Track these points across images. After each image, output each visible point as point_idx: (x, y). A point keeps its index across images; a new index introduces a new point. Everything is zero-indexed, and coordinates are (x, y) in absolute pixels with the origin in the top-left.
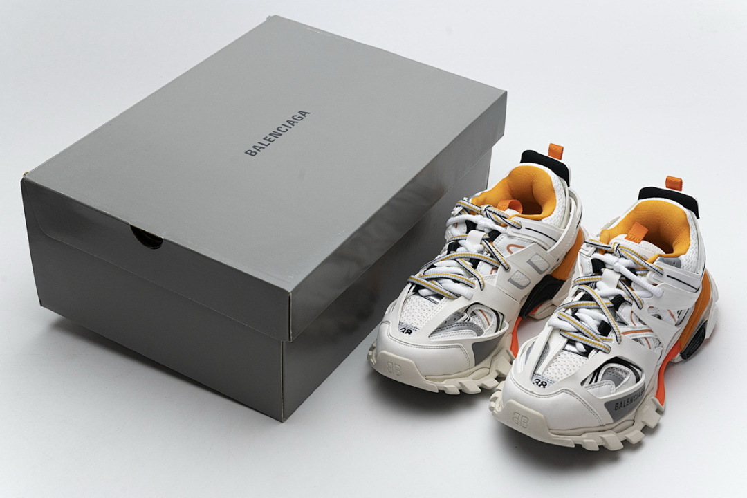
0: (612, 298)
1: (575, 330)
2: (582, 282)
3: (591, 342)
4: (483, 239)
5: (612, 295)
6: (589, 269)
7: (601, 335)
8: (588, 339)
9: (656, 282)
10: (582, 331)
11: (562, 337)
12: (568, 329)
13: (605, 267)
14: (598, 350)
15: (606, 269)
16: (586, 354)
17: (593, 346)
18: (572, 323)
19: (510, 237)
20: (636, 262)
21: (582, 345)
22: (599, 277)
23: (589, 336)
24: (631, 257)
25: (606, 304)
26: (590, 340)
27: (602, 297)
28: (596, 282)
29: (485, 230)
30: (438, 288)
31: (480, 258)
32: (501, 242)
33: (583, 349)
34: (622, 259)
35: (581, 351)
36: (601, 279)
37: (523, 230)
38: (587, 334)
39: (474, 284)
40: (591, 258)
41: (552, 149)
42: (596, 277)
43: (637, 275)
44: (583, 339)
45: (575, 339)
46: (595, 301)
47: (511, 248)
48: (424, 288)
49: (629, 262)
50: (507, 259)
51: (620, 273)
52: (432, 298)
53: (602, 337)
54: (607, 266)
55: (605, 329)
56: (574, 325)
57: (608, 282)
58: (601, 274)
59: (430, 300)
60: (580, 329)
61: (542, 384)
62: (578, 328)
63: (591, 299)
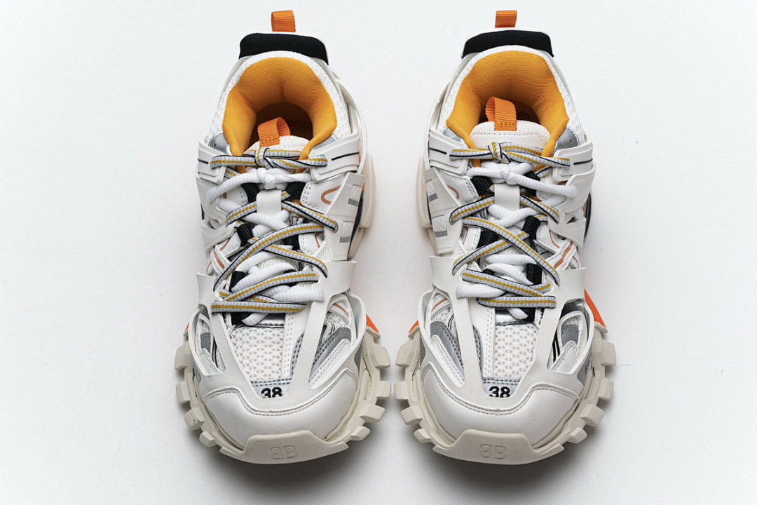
0: (522, 224)
1: (501, 292)
2: (466, 214)
3: (528, 301)
4: (282, 202)
5: (522, 220)
6: (472, 193)
7: (535, 284)
8: (524, 298)
9: (564, 180)
10: (512, 290)
11: (487, 308)
12: (492, 296)
13: (492, 184)
14: (542, 310)
15: (495, 186)
16: (530, 319)
17: (535, 306)
18: (493, 284)
19: (317, 183)
20: (531, 162)
21: (521, 311)
22: (489, 199)
23: (523, 293)
24: (525, 158)
25: (519, 236)
26: (528, 299)
27: (507, 228)
28: (487, 208)
29: (278, 187)
30: (273, 305)
31: (297, 232)
32: (309, 195)
33: (522, 315)
34: (512, 164)
35: (521, 318)
36: (494, 202)
37: (332, 165)
38: (520, 293)
39: (314, 275)
40: (468, 178)
41: (277, 20)
42: (485, 201)
43: (538, 179)
44: (518, 302)
45: (507, 305)
46: (504, 238)
47: (326, 197)
48: (248, 314)
49: (525, 167)
50: (327, 215)
51: (517, 185)
52: (268, 322)
53: (537, 286)
54: (494, 181)
55: (534, 273)
56: (497, 285)
57: (505, 202)
58: (492, 194)
59: (266, 326)
60: (508, 289)
61: (503, 393)
62: (505, 288)
63: (496, 237)
